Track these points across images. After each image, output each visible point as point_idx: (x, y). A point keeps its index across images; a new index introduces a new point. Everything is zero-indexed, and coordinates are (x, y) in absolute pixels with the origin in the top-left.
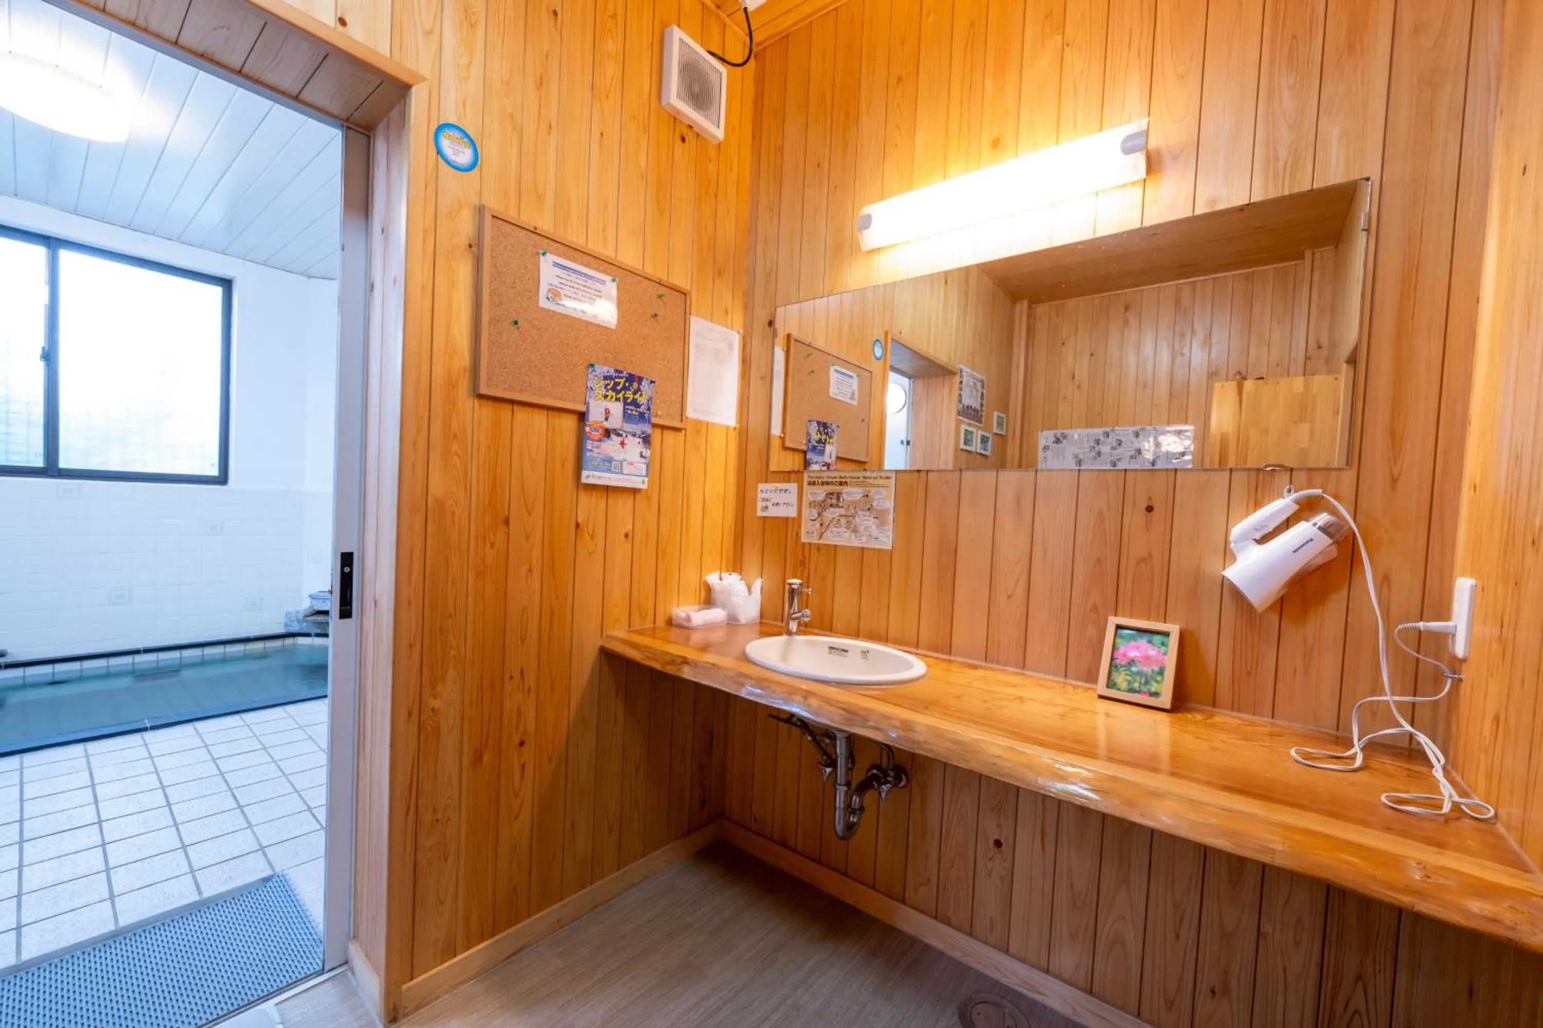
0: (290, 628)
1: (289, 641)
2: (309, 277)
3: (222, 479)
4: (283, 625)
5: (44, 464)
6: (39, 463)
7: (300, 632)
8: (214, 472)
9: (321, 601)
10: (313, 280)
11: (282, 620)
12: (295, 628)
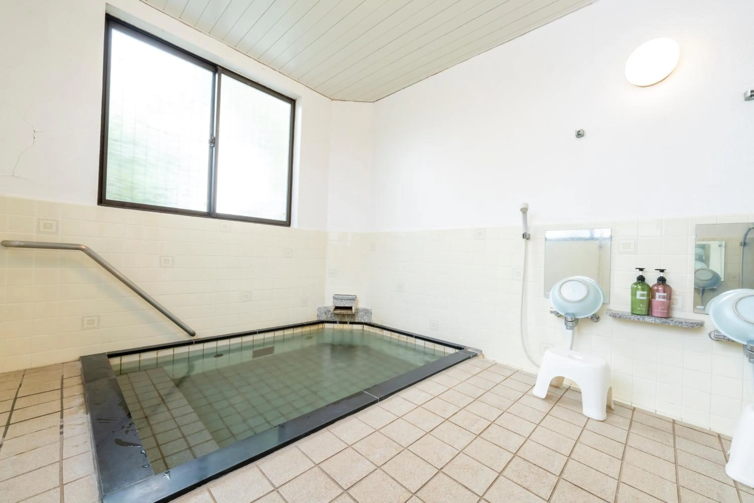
0: (321, 318)
1: (321, 326)
2: (332, 100)
3: (288, 223)
4: (316, 316)
5: (207, 210)
6: (204, 209)
7: (326, 320)
8: (284, 218)
9: (340, 300)
10: (334, 101)
11: (316, 312)
12: (324, 318)
